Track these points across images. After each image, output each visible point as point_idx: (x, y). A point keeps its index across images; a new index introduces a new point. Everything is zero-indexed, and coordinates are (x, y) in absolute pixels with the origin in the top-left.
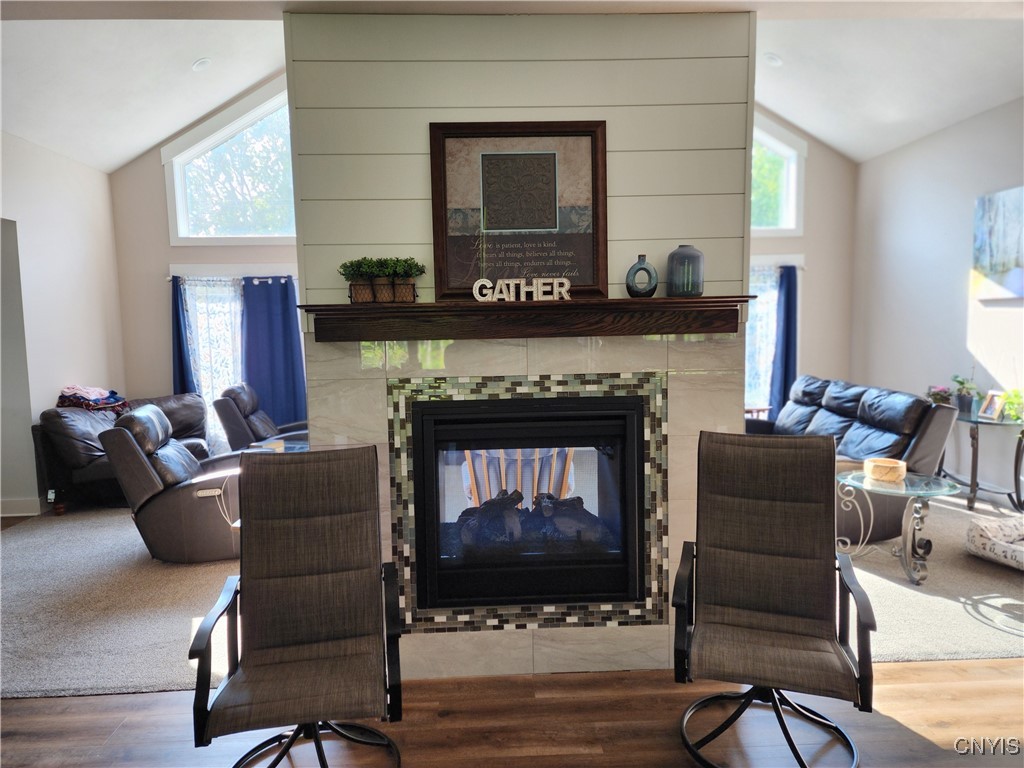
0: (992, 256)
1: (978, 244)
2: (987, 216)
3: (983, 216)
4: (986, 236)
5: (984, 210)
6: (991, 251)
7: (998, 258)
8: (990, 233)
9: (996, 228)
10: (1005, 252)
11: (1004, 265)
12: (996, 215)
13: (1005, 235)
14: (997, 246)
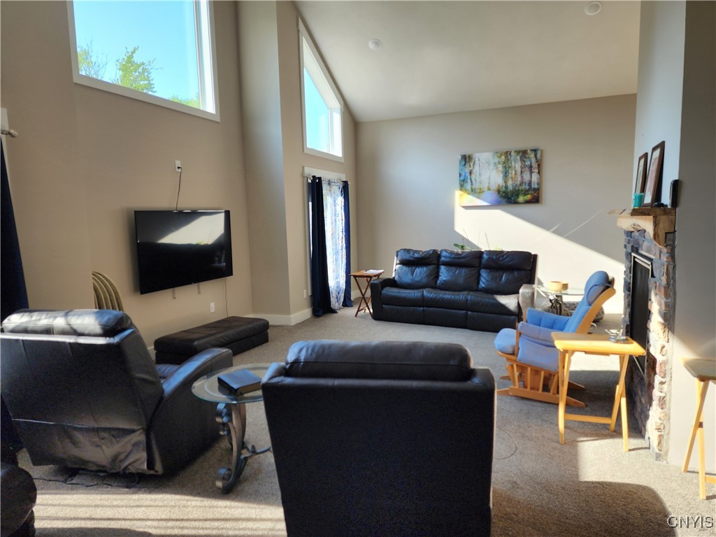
0: (472, 184)
1: (462, 178)
2: (468, 165)
3: (465, 165)
4: (469, 174)
5: (465, 161)
6: (471, 182)
7: (476, 186)
8: (470, 173)
9: (474, 171)
10: (481, 183)
11: (480, 189)
12: (474, 164)
13: (480, 174)
14: (476, 180)
